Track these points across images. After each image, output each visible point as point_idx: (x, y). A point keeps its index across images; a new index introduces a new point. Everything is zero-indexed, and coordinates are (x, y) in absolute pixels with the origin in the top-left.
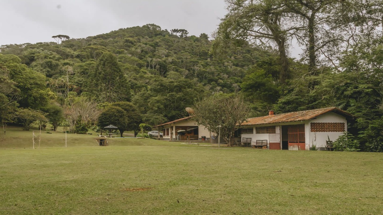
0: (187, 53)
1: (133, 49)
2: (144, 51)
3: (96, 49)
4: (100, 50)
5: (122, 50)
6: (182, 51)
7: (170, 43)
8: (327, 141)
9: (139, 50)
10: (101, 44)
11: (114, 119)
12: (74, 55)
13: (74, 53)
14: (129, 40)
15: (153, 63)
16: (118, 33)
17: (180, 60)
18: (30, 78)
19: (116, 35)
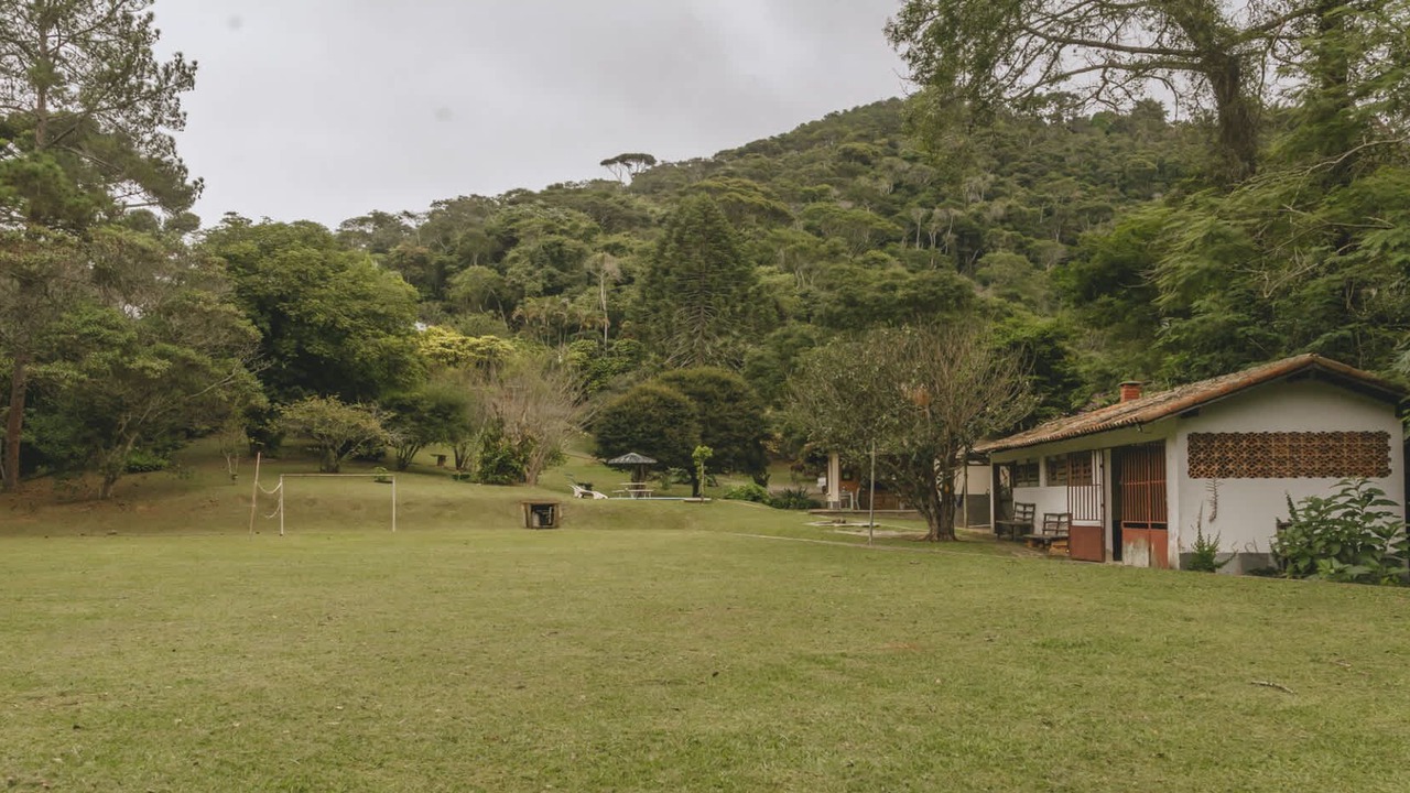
0: (1071, 179)
1: (864, 181)
2: (904, 184)
3: (720, 189)
4: (733, 193)
5: (820, 187)
6: (1053, 174)
7: (1006, 149)
8: (1284, 520)
9: (885, 185)
10: (755, 171)
11: (643, 431)
12: (653, 215)
13: (653, 212)
14: (854, 150)
15: (933, 229)
16: (819, 131)
17: (1039, 210)
18: (356, 297)
19: (814, 135)
